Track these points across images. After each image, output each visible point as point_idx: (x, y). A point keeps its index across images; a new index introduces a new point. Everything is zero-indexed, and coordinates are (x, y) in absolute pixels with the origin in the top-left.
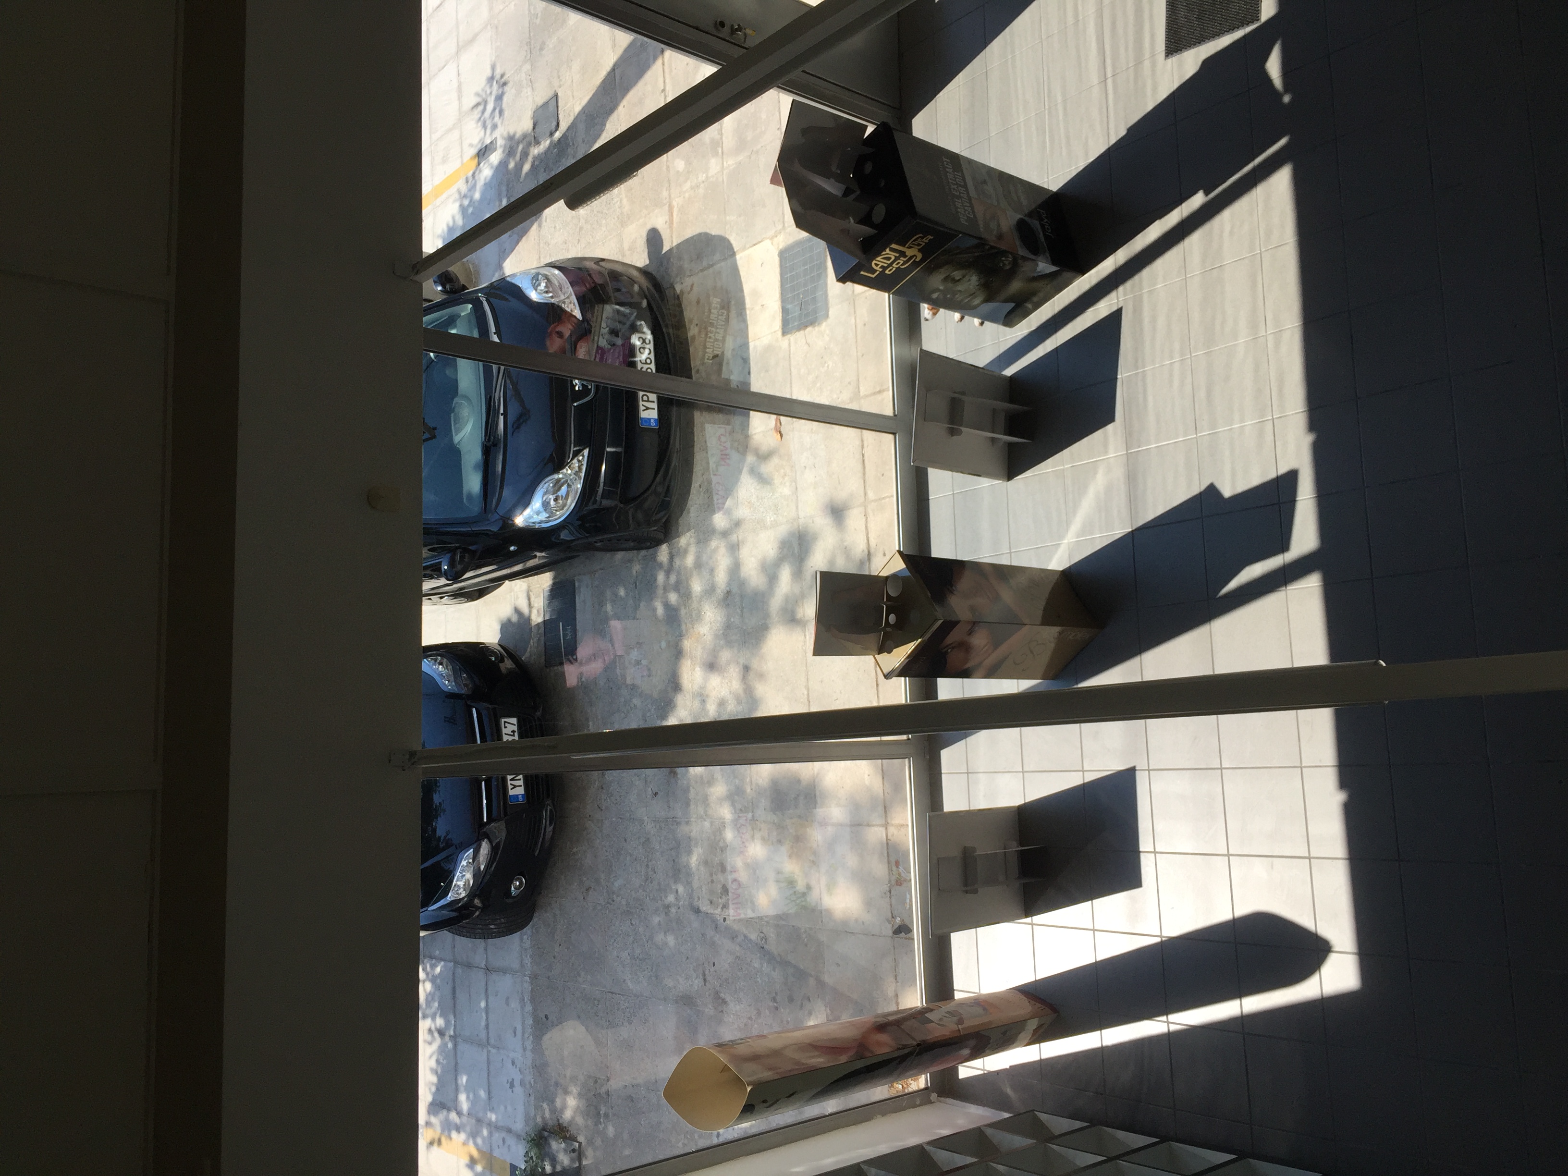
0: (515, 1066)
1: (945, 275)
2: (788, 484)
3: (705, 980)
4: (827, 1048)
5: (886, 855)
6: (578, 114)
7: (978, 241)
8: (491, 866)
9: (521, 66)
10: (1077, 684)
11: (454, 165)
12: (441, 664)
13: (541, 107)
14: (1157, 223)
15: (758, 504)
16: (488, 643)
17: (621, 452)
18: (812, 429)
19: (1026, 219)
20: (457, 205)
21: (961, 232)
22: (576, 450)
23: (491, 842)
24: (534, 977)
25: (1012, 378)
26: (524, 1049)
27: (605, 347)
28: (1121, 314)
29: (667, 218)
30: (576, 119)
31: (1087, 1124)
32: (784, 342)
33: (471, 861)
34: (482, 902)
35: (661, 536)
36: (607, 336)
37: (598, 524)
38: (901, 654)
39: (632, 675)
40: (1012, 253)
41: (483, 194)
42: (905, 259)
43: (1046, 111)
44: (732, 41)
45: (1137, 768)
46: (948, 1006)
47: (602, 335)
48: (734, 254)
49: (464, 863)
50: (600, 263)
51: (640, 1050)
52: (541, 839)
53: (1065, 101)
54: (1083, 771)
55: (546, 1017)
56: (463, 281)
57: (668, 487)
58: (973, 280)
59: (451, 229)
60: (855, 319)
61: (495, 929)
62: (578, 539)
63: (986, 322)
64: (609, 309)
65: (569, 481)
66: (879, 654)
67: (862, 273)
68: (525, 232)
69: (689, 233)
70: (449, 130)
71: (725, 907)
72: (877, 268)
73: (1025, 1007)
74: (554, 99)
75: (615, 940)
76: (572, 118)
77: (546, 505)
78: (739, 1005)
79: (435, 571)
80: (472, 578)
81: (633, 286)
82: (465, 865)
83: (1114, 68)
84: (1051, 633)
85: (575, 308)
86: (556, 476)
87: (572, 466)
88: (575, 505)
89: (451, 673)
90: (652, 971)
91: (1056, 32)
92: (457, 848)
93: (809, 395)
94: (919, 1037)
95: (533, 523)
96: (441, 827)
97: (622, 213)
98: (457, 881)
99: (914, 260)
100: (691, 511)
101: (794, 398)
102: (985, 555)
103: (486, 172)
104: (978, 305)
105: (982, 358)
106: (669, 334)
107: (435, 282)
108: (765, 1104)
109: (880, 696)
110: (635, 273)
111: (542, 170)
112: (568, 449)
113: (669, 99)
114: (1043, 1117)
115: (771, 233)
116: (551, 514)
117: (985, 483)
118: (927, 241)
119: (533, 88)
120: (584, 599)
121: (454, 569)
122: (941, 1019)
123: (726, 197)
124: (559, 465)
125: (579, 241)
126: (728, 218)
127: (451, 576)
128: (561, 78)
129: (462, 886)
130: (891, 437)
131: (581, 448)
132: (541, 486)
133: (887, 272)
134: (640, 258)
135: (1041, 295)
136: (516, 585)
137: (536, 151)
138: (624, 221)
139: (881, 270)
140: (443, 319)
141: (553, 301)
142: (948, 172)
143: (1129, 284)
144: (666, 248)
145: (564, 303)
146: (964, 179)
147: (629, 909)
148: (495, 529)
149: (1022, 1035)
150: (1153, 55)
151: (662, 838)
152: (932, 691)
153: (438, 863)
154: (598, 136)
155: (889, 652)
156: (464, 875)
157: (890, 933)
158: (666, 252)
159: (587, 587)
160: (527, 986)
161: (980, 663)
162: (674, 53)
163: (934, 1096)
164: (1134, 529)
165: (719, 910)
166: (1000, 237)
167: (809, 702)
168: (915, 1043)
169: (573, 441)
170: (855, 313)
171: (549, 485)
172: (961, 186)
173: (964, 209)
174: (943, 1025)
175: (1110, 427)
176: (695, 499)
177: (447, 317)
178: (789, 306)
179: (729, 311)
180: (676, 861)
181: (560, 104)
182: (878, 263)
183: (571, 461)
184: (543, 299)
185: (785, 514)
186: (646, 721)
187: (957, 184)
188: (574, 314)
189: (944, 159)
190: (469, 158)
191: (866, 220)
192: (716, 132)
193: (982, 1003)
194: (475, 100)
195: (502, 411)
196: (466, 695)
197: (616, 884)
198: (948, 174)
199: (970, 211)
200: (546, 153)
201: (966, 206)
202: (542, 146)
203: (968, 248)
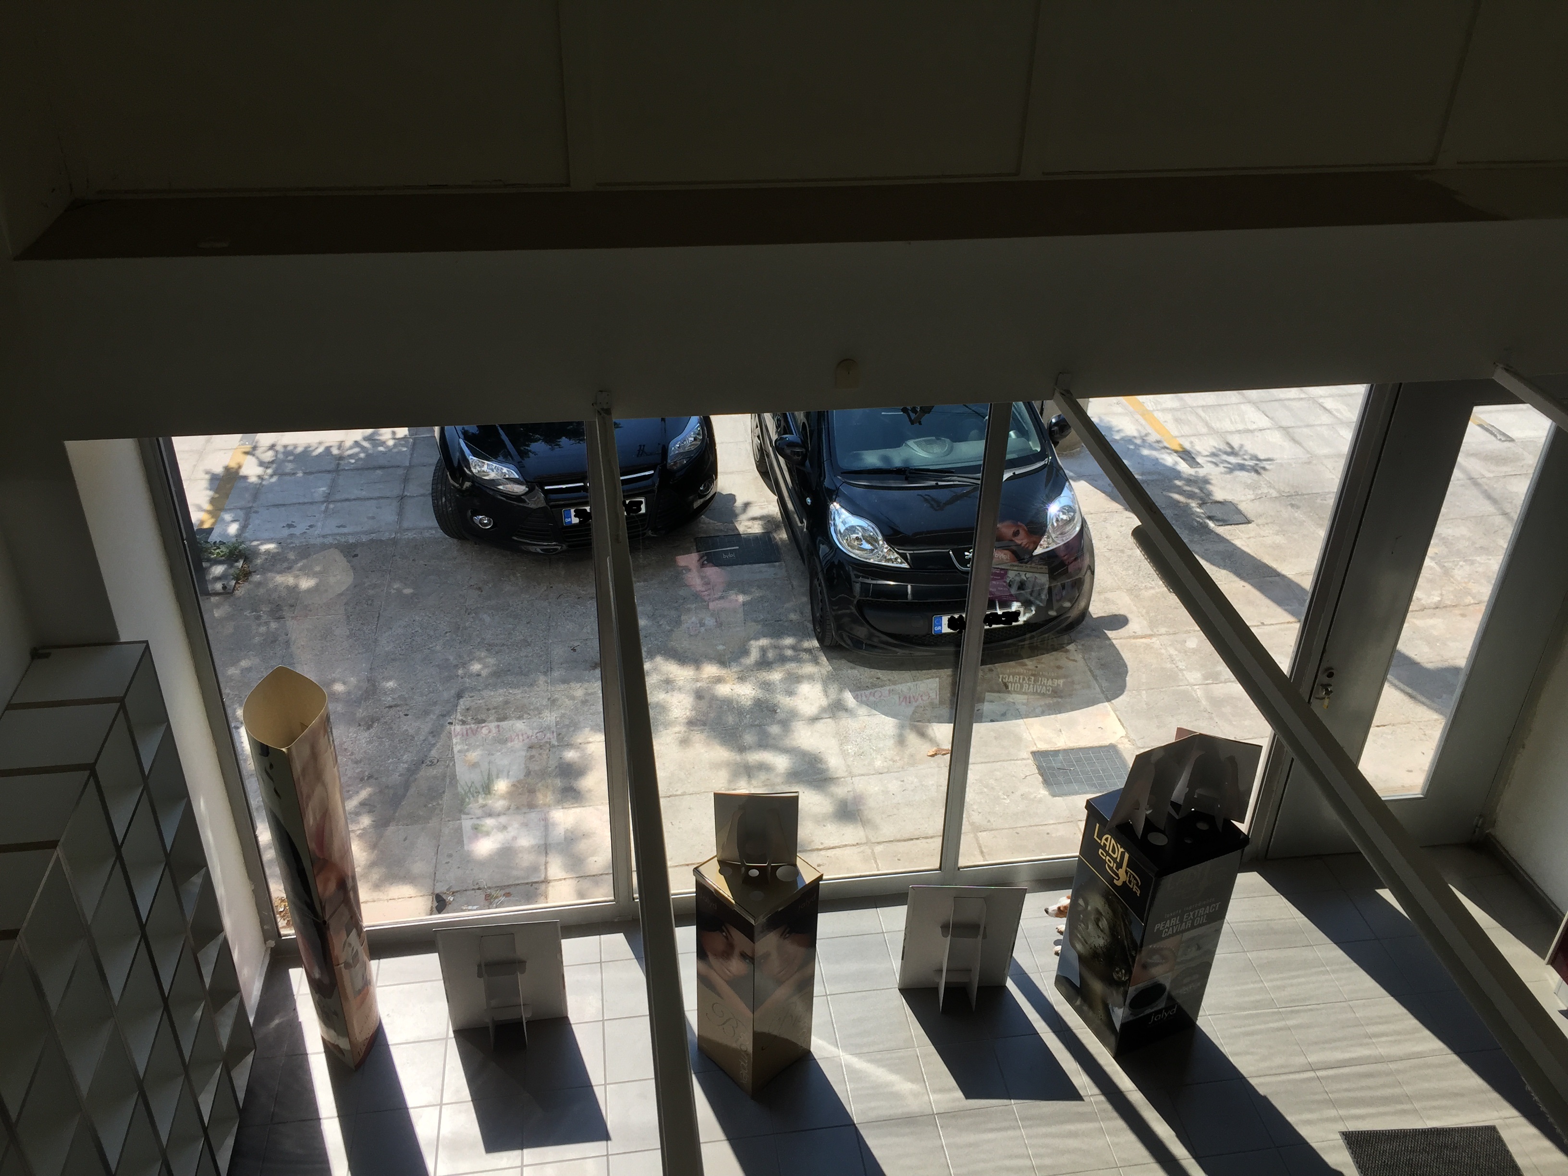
0: (308, 528)
1: (1102, 911)
2: (885, 764)
3: (390, 707)
4: (323, 831)
5: (517, 882)
6: (1233, 544)
7: (1139, 942)
8: (502, 496)
9: (1274, 488)
10: (695, 1073)
11: (1173, 429)
12: (695, 439)
13: (1237, 508)
14: (1173, 1133)
15: (864, 737)
16: (717, 482)
17: (907, 599)
18: (941, 786)
19: (1166, 993)
20: (1135, 434)
21: (1146, 925)
22: (907, 556)
23: (526, 494)
24: (394, 542)
25: (1004, 988)
26: (324, 536)
27: (1008, 577)
28: (1077, 1100)
29: (1139, 633)
30: (1227, 541)
31: (241, 1105)
32: (1025, 754)
33: (507, 476)
34: (467, 489)
35: (827, 642)
36: (1018, 579)
37: (836, 581)
38: (719, 883)
39: (690, 620)
40: (1129, 979)
41: (1147, 457)
42: (1114, 868)
43: (1276, 1010)
44: (1316, 685)
45: (609, 1142)
46: (364, 954)
47: (1019, 574)
48: (1109, 700)
49: (505, 470)
50: (1089, 571)
51: (322, 647)
52: (528, 541)
53: (1288, 1028)
54: (605, 1084)
55: (356, 555)
56: (1063, 442)
57: (876, 647)
58: (1100, 941)
59: (1110, 429)
60: (1053, 824)
61: (442, 503)
62: (821, 562)
63: (1059, 957)
64: (1043, 579)
65: (876, 550)
66: (718, 861)
67: (1098, 825)
68: (1114, 498)
69: (1126, 655)
70: (1207, 424)
71: (464, 722)
72: (1103, 840)
73: (361, 1034)
74: (1244, 520)
75: (430, 617)
76: (1228, 538)
77: (852, 529)
78: (365, 742)
79: (784, 427)
80: (780, 465)
81: (1070, 601)
82: (503, 471)
83: (1326, 1078)
84: (746, 1043)
85: (1044, 548)
86: (880, 538)
87: (891, 553)
88: (852, 557)
89: (686, 449)
90: (400, 654)
91: (1357, 1015)
92: (519, 462)
93: (975, 781)
94: (333, 924)
95: (834, 519)
96: (539, 447)
97: (1140, 590)
98: (488, 464)
99: (1114, 878)
100: (853, 671)
101: (970, 767)
102: (822, 968)
103: (1169, 460)
104: (1074, 947)
105: (1020, 955)
106: (1024, 640)
107: (1059, 416)
108: (269, 766)
109: (677, 868)
110: (1082, 604)
111: (1176, 512)
112: (906, 548)
113: (1253, 630)
114: (249, 1059)
115: (1133, 736)
116: (843, 535)
117: (896, 964)
118: (1134, 890)
119: (1253, 500)
120: (763, 571)
121: (785, 447)
122: (350, 945)
123: (1164, 689)
124: (889, 540)
125: (1111, 550)
126: (1144, 692)
127: (779, 444)
128: (1266, 525)
129: (483, 469)
130: (937, 866)
131: (909, 561)
132: (871, 524)
133: (1101, 850)
134: (1097, 609)
135: (1091, 1014)
136: (774, 506)
137: (1193, 504)
138: (1134, 592)
139: (1102, 844)
140: (1024, 425)
141: (1049, 526)
142: (1205, 908)
143: (1108, 1107)
144: (1110, 634)
145: (1048, 538)
146: (1200, 925)
147: (461, 629)
148: (827, 483)
149: (332, 1032)
150: (1342, 1119)
151: (530, 658)
152: (683, 921)
153: (504, 446)
154: (1213, 563)
155: (720, 872)
156: (493, 471)
157: (437, 891)
158: (1105, 633)
159: (774, 574)
160: (386, 536)
161: (711, 967)
162: (1297, 631)
163: (272, 943)
164: (857, 1125)
165: (461, 718)
166: (1145, 967)
167: (669, 797)
168: (326, 919)
169: (915, 552)
170: (1059, 823)
171: (871, 532)
172: (1192, 923)
173: (1170, 927)
174: (344, 947)
175: (959, 1094)
176: (865, 674)
177: (1027, 429)
178: (1061, 757)
179: (1049, 696)
180: (509, 673)
181: (1240, 526)
182: (1108, 841)
183: (895, 551)
184: (1050, 517)
185: (856, 763)
186: (646, 637)
187: (1194, 918)
188: (1038, 547)
189: (1218, 904)
190: (1182, 443)
191: (1150, 826)
192: (1227, 677)
193: (365, 990)
194: (1236, 446)
195: (940, 483)
196: (666, 464)
197: (485, 616)
198: (1203, 909)
199: (1169, 933)
200: (1192, 514)
201: (1173, 929)
202: (1198, 510)
203: (1131, 934)
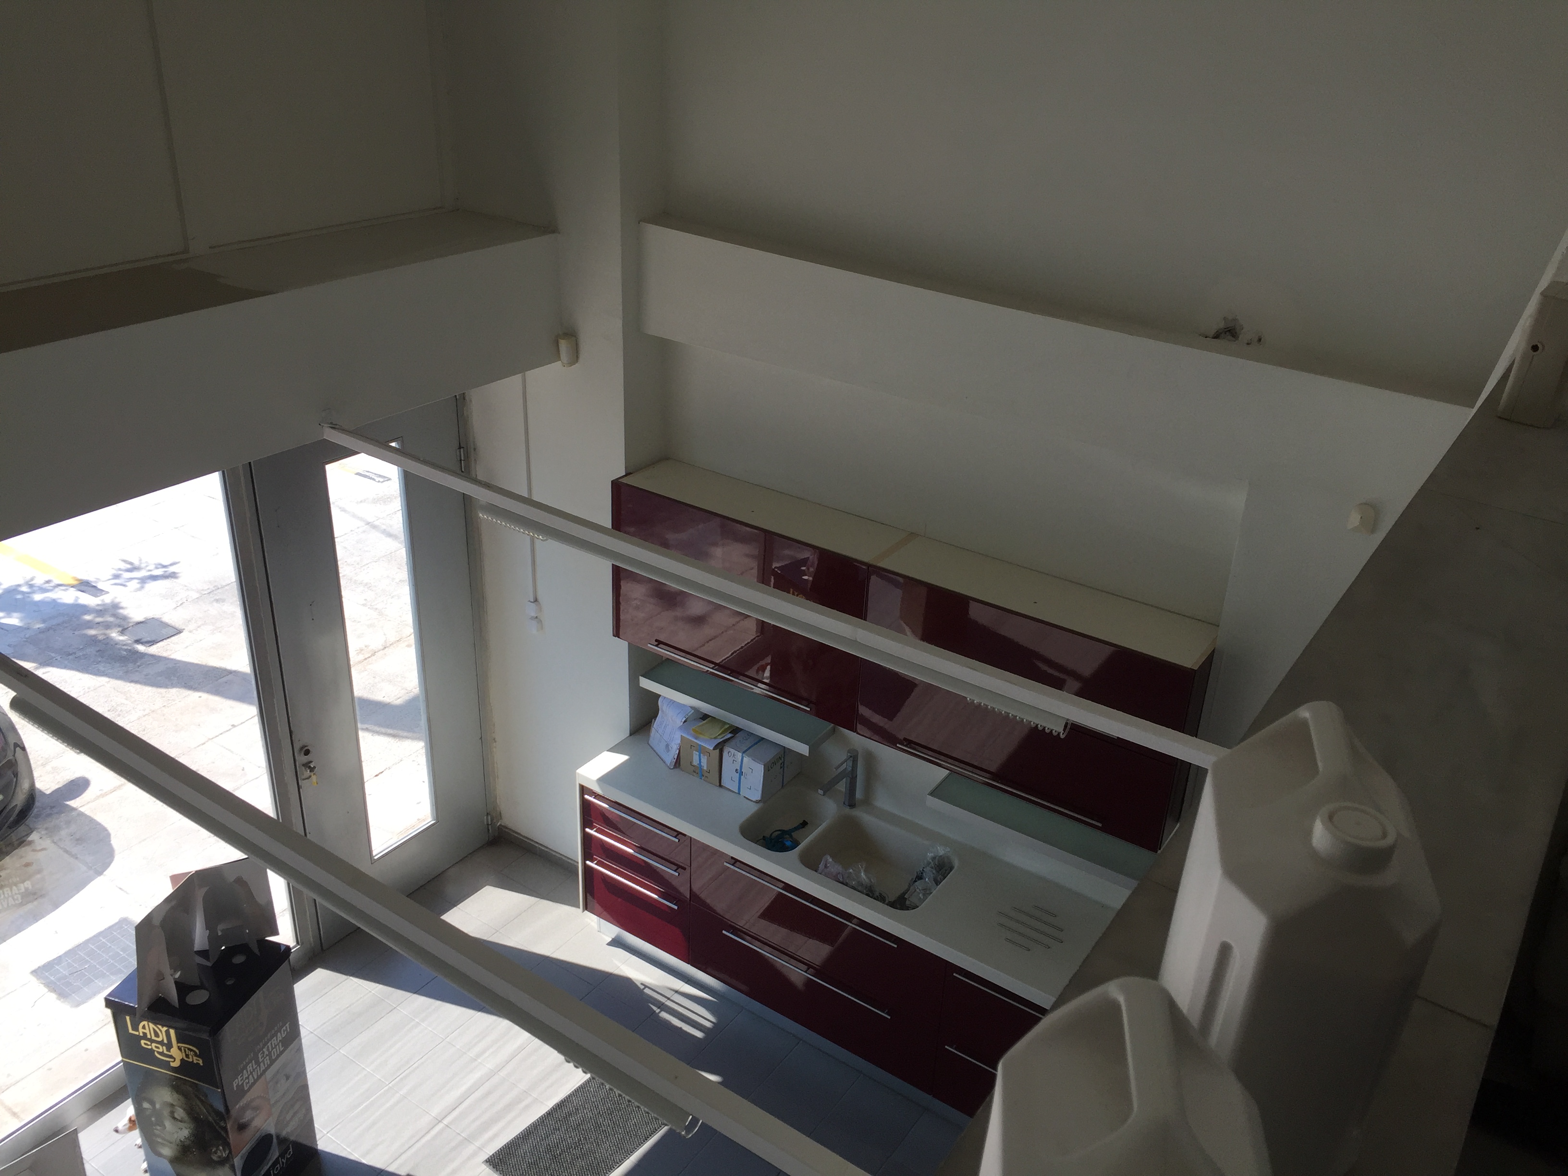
1: (173, 1102)
6: (172, 659)
7: (222, 1109)
9: (194, 588)
11: (60, 564)
13: (162, 622)
21: (223, 1089)
29: (106, 788)
30: (166, 659)
32: (25, 978)
40: (230, 1152)
41: (42, 602)
42: (165, 1052)
43: (387, 1087)
44: (298, 768)
48: (101, 873)
50: (18, 749)
53: (404, 1098)
58: (184, 1132)
60: (86, 1038)
67: (128, 1018)
69: (101, 818)
72: (141, 1030)
74: (176, 631)
76: (165, 654)
83: (453, 1121)
91: (458, 1047)
99: (169, 1062)
103: (68, 597)
110: (26, 785)
118: (195, 1062)
119: (175, 608)
126: (136, 847)
128: (198, 629)
133: (143, 1042)
134: (45, 785)
137: (115, 635)
142: (277, 1036)
144: (72, 803)
146: (279, 1056)
150: (481, 1148)
158: (67, 805)
166: (241, 1128)
170: (93, 1034)
172: (270, 1057)
173: (249, 1076)
178: (68, 960)
181: (173, 638)
182: (147, 1028)
187: (270, 1053)
189: (287, 1026)
190: (75, 576)
191: (183, 988)
194: (134, 560)
198: (275, 1038)
199: (250, 1082)
200: (116, 644)
201: (253, 1076)
202: (122, 638)
203: (212, 1106)
